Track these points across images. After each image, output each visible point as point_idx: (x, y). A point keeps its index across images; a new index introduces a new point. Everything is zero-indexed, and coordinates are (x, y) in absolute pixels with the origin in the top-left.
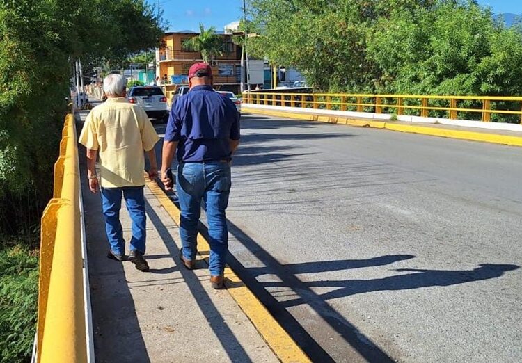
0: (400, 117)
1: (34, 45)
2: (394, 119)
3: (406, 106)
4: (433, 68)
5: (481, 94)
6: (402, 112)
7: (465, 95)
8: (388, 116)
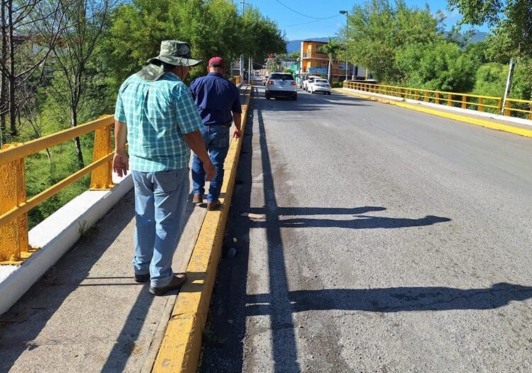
0: (407, 100)
1: (206, 51)
2: (404, 101)
3: (410, 94)
4: (421, 75)
5: (443, 91)
6: (408, 97)
7: (434, 90)
8: (402, 99)
